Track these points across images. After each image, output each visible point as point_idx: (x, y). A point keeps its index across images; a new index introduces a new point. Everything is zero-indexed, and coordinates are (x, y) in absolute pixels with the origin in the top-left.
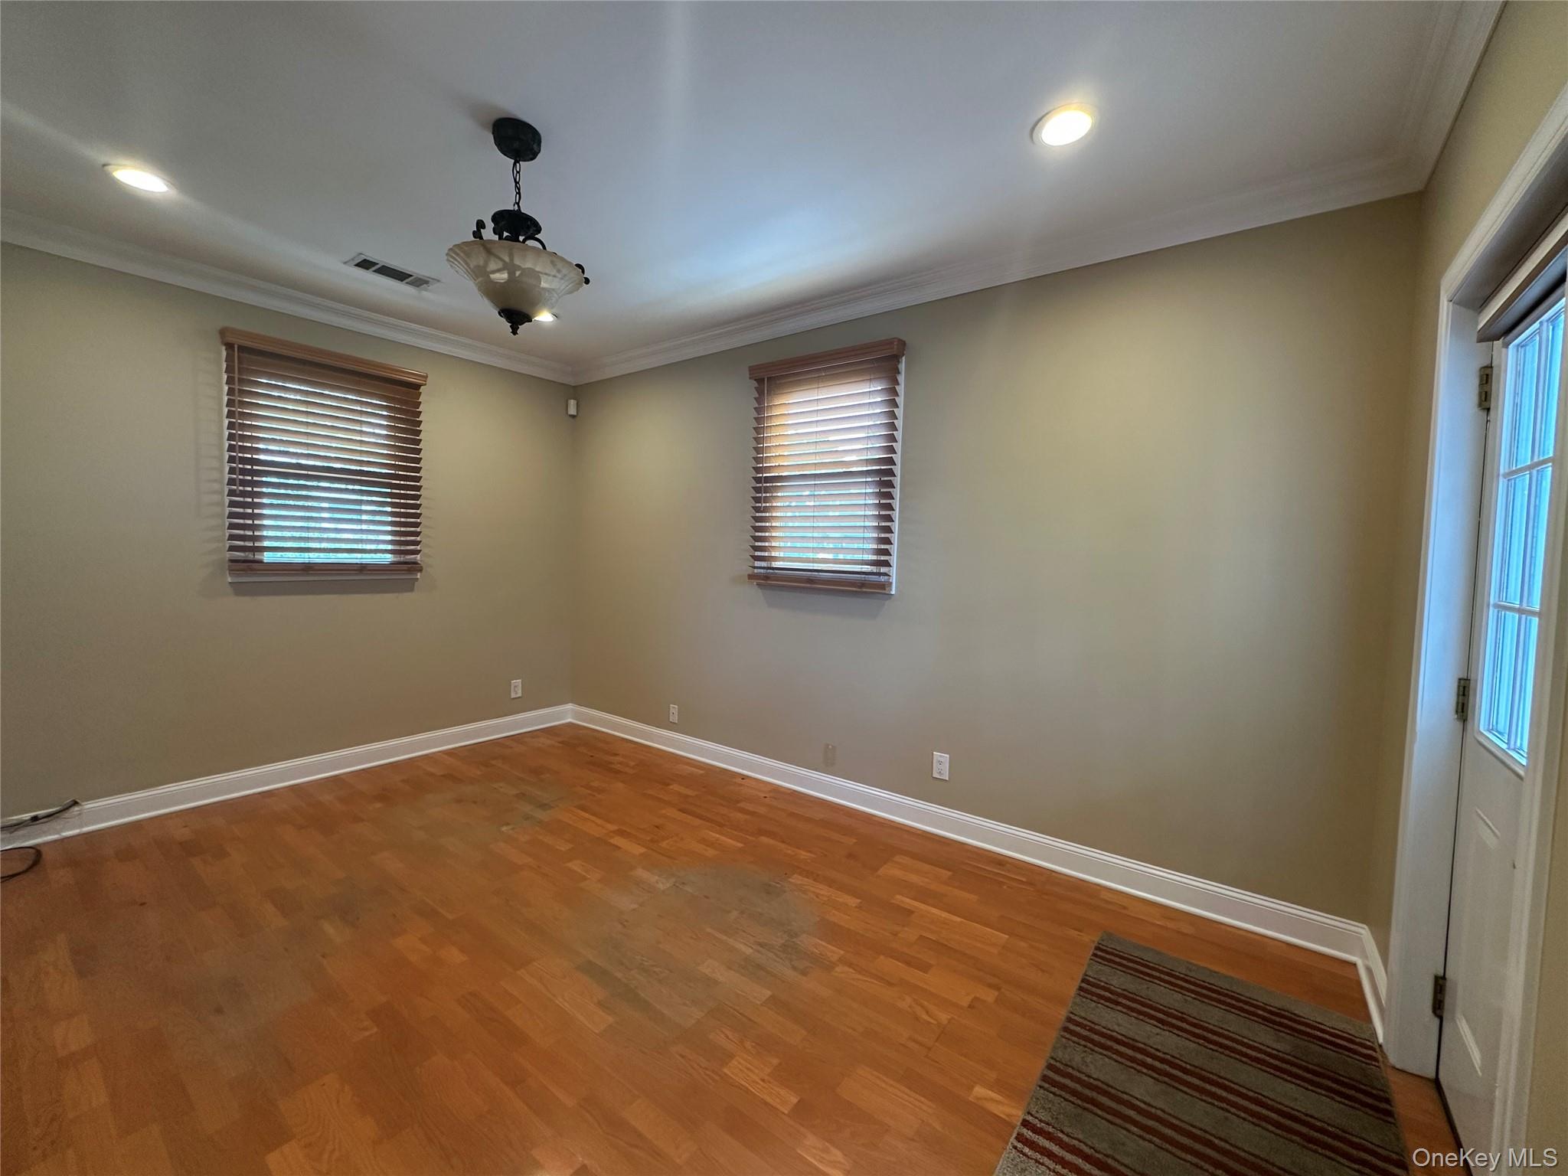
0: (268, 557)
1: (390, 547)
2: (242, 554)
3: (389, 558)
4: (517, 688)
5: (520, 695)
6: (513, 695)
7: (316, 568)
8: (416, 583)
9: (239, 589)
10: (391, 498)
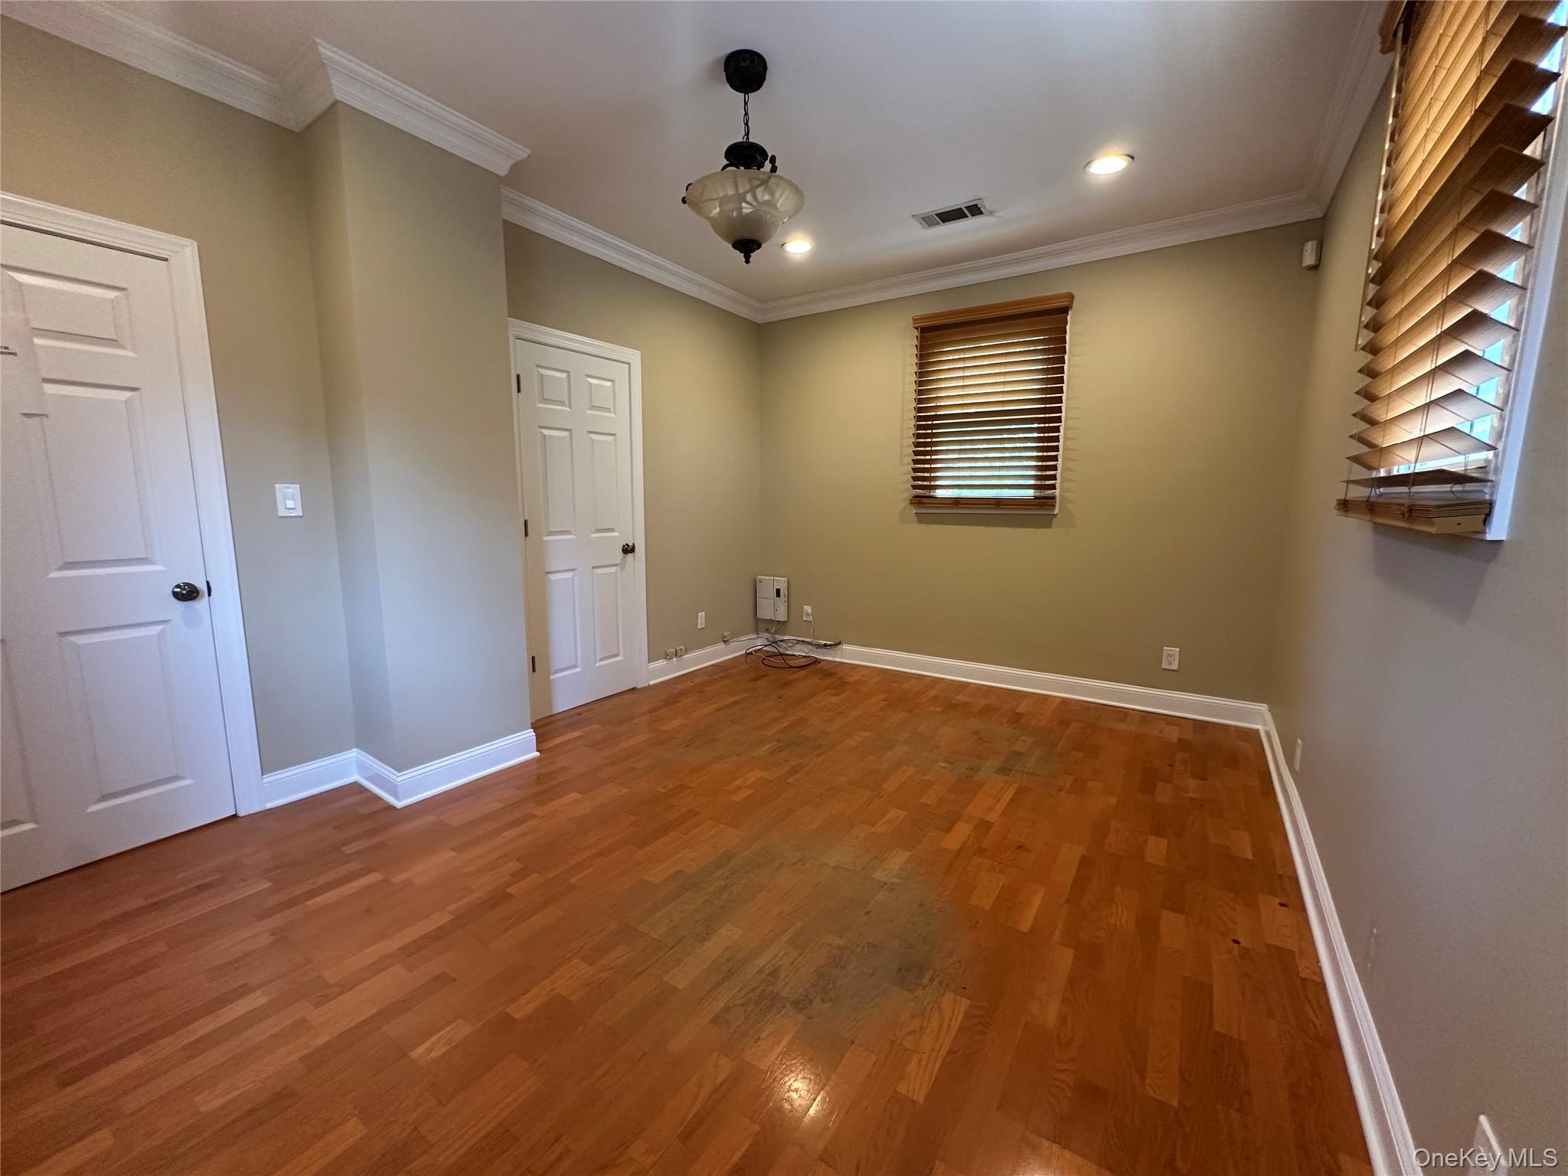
0: (940, 493)
1: (1032, 482)
2: (921, 491)
3: (1030, 493)
4: (1171, 657)
5: (1175, 667)
6: (1165, 666)
7: (962, 502)
8: (1054, 519)
9: (921, 519)
10: (1038, 433)
